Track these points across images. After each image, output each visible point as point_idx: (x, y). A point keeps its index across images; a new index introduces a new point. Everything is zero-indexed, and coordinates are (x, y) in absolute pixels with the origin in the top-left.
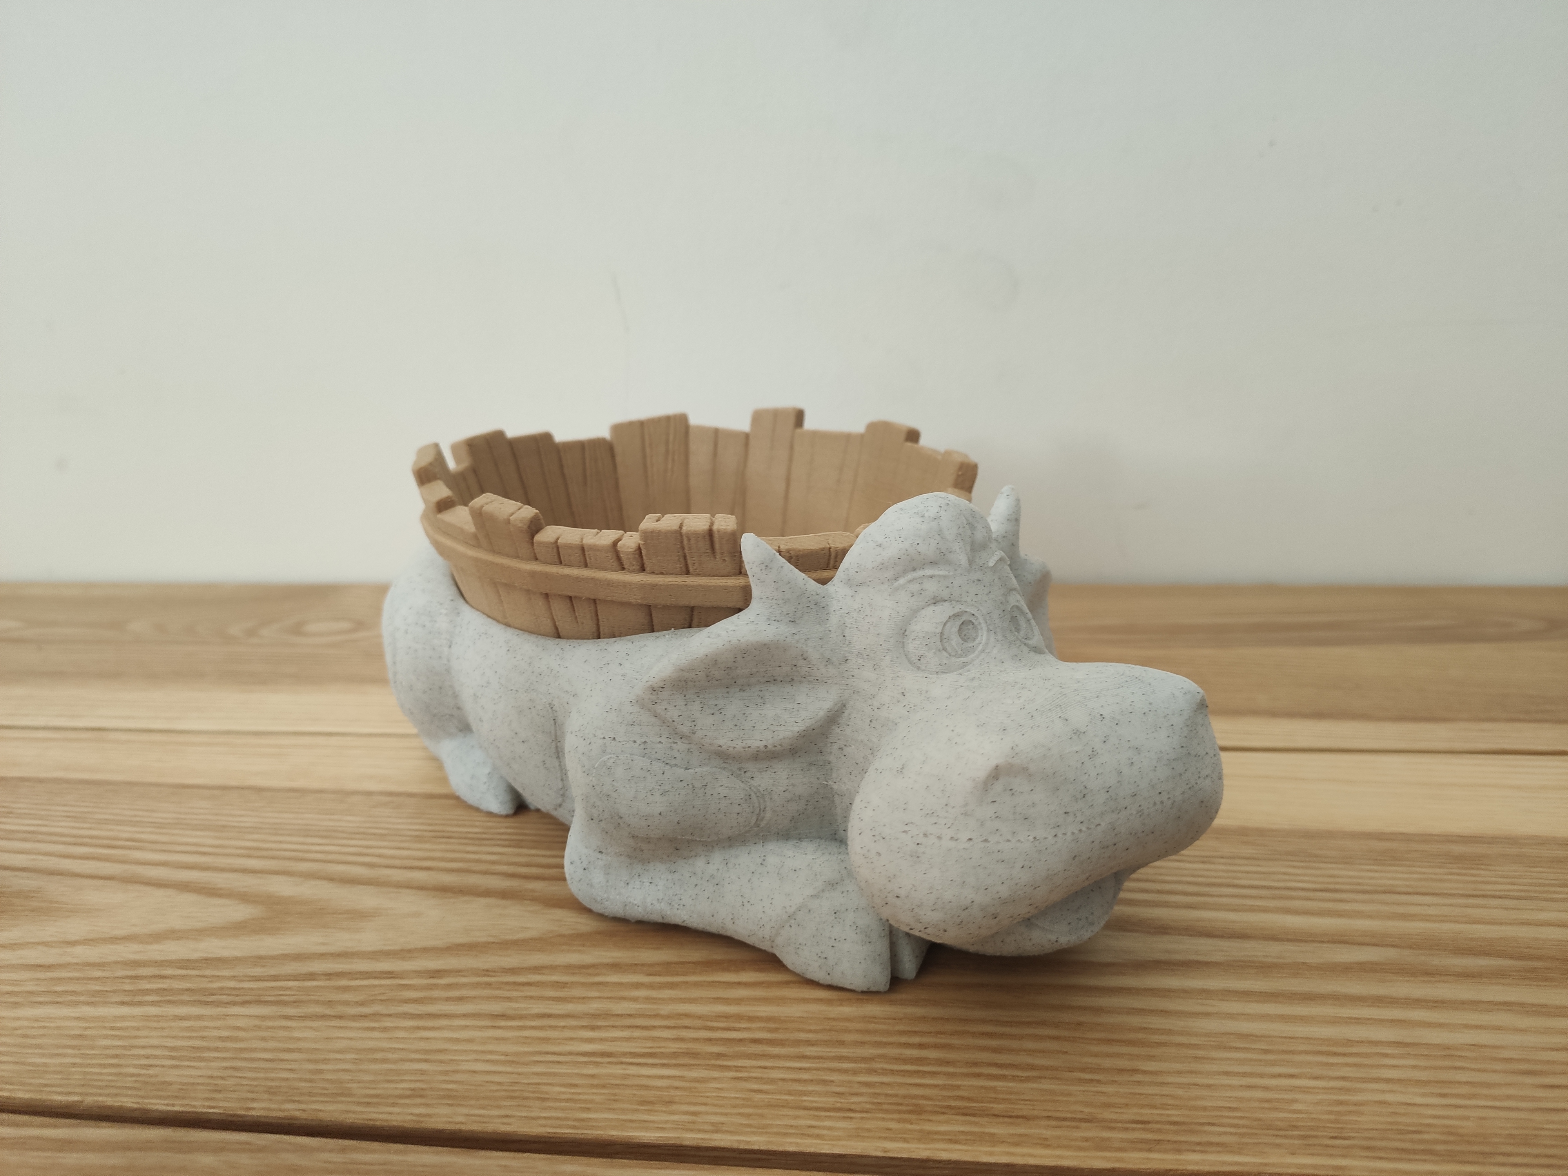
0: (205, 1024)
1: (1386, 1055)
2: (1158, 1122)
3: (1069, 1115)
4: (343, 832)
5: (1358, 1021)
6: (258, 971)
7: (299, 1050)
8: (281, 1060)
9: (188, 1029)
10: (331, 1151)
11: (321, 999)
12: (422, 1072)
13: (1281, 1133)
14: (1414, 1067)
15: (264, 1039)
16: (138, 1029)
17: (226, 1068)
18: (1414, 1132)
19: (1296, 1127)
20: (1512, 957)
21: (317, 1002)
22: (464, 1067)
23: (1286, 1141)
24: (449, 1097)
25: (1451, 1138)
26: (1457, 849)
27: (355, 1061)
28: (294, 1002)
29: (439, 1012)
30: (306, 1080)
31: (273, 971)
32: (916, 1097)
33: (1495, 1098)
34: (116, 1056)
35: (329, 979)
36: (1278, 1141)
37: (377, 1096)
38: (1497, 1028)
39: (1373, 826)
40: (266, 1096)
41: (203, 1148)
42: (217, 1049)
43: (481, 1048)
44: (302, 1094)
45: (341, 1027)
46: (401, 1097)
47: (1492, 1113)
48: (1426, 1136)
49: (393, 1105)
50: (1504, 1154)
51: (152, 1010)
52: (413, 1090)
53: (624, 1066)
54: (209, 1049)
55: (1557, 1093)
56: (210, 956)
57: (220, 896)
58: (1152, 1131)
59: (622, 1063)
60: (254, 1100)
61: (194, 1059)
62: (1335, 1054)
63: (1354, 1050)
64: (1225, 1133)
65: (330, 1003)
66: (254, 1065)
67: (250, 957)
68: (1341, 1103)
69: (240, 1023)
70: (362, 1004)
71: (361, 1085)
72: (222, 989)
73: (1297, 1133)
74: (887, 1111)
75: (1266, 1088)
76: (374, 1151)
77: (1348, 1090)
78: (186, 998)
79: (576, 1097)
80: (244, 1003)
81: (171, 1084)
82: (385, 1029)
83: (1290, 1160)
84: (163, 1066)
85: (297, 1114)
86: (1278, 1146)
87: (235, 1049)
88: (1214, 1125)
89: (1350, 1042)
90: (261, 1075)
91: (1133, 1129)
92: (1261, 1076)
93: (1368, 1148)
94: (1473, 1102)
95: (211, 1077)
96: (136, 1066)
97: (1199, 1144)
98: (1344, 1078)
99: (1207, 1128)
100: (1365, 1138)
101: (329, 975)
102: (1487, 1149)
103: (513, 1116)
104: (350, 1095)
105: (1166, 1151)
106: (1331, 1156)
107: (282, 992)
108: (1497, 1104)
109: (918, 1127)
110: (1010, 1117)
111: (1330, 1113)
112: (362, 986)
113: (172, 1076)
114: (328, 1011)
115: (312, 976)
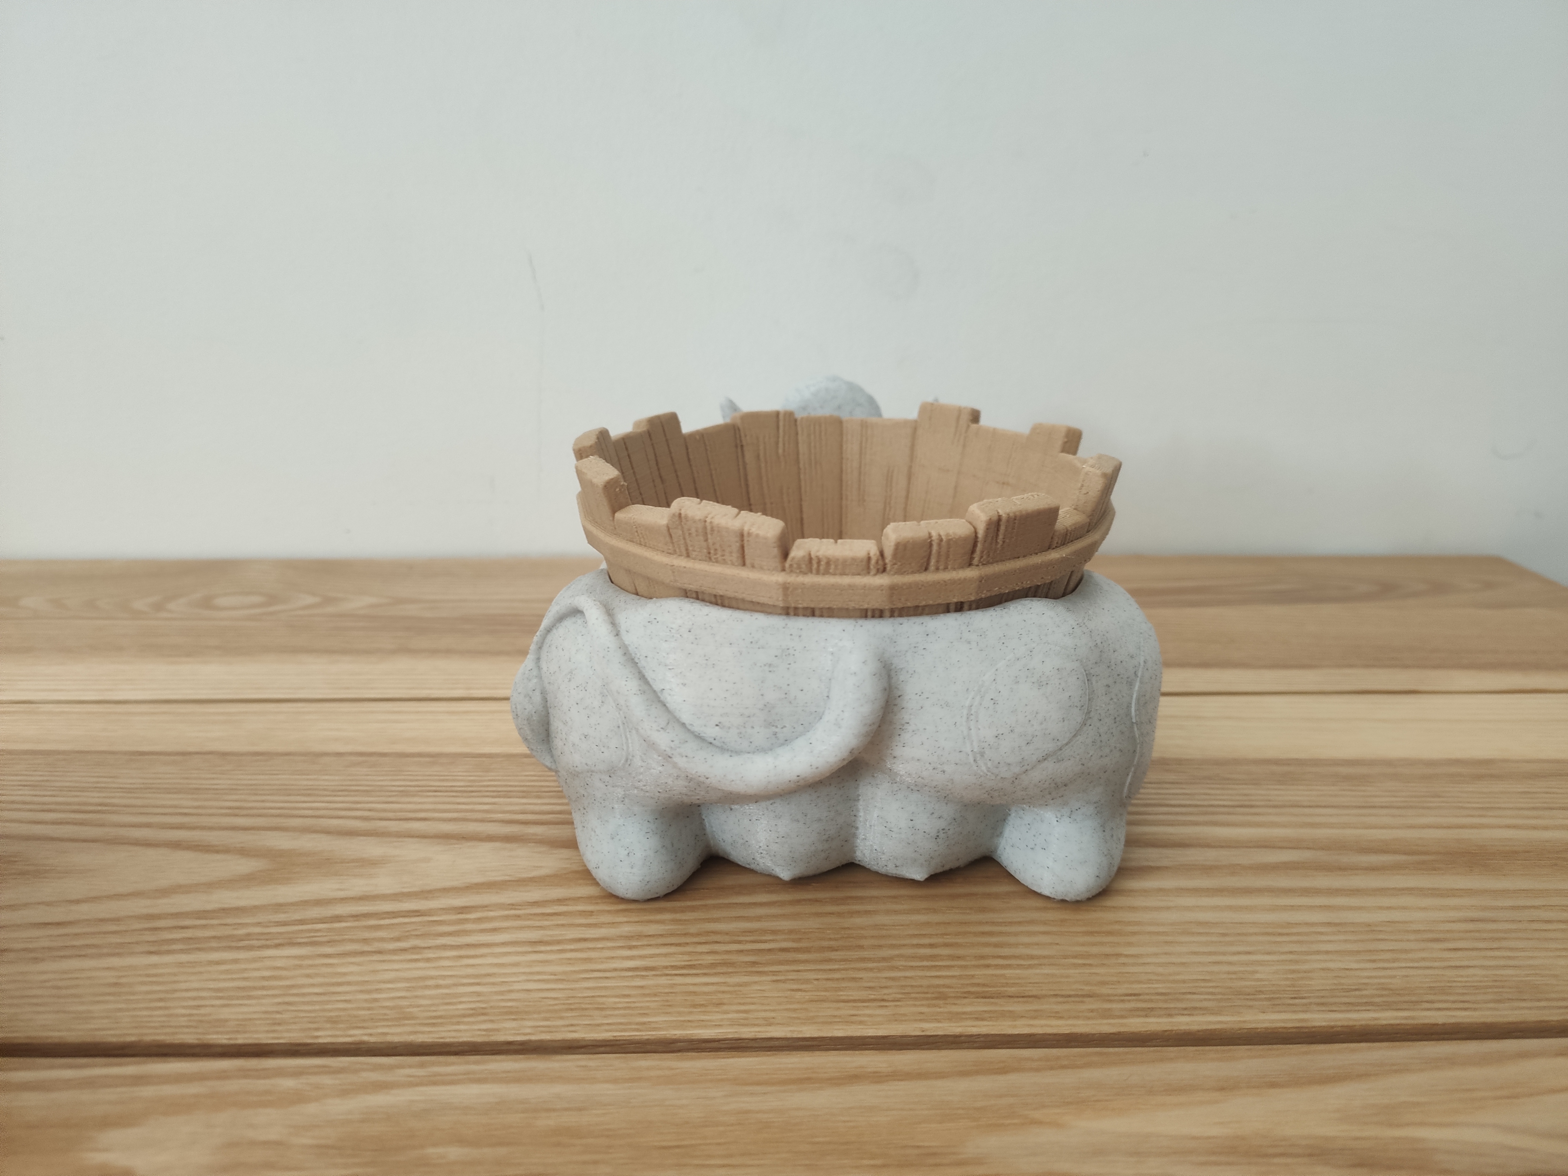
0: (243, 966)
1: (1321, 933)
2: (1147, 994)
3: (1073, 993)
4: (325, 790)
5: (1292, 908)
6: (281, 917)
7: (349, 983)
8: (334, 993)
9: (227, 972)
10: (410, 1067)
11: (354, 937)
12: (478, 994)
13: (1251, 997)
14: (1346, 941)
15: (308, 976)
16: (175, 975)
17: (279, 1004)
18: (1356, 990)
19: (1261, 992)
20: (1405, 853)
21: (352, 941)
22: (516, 987)
23: (1256, 1003)
24: (511, 1013)
25: (1384, 992)
26: (1344, 770)
27: (408, 989)
28: (329, 942)
29: (477, 943)
30: (363, 1009)
31: (297, 916)
32: (938, 986)
33: (1412, 960)
34: (161, 1000)
35: (357, 920)
36: (1250, 1003)
37: (440, 1017)
38: (1404, 908)
39: (1270, 754)
40: (328, 1026)
41: (280, 1073)
42: (263, 988)
43: (527, 970)
44: (364, 1021)
45: (384, 961)
46: (464, 1016)
47: (1412, 972)
48: (1364, 992)
49: (458, 1023)
50: (1427, 1002)
51: (184, 958)
52: (472, 1009)
53: (669, 977)
54: (255, 988)
55: (1459, 954)
56: (226, 906)
57: (217, 852)
58: (1145, 1001)
59: (667, 975)
60: (317, 1029)
61: (243, 998)
62: (1280, 934)
63: (1294, 930)
64: (1205, 1000)
65: (365, 941)
66: (307, 999)
67: (269, 905)
68: (1293, 971)
69: (279, 963)
70: (398, 939)
71: (422, 1009)
72: (249, 934)
73: (1263, 996)
74: (916, 999)
75: (1230, 963)
76: (453, 1064)
77: (1297, 962)
78: (214, 944)
79: (633, 1005)
80: (277, 946)
81: (226, 1021)
82: (428, 960)
83: (1262, 1017)
84: (213, 1006)
85: (366, 1038)
86: (1251, 1007)
87: (282, 987)
88: (1194, 993)
89: (1289, 925)
90: (317, 1007)
91: (1129, 1001)
92: (1224, 954)
93: (1323, 1004)
94: (1395, 965)
95: (266, 1012)
96: (184, 1007)
97: (1186, 1009)
98: (1291, 952)
99: (1189, 996)
100: (1318, 997)
101: (356, 917)
102: (1414, 999)
103: (578, 1025)
104: (413, 1018)
105: (1159, 1016)
106: (1294, 1012)
107: (312, 934)
108: (1416, 965)
109: (946, 1010)
110: (1023, 997)
111: (1287, 979)
112: (393, 924)
113: (225, 1013)
114: (366, 948)
115: (338, 918)
